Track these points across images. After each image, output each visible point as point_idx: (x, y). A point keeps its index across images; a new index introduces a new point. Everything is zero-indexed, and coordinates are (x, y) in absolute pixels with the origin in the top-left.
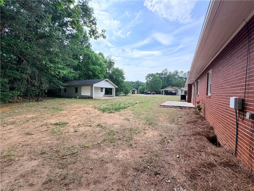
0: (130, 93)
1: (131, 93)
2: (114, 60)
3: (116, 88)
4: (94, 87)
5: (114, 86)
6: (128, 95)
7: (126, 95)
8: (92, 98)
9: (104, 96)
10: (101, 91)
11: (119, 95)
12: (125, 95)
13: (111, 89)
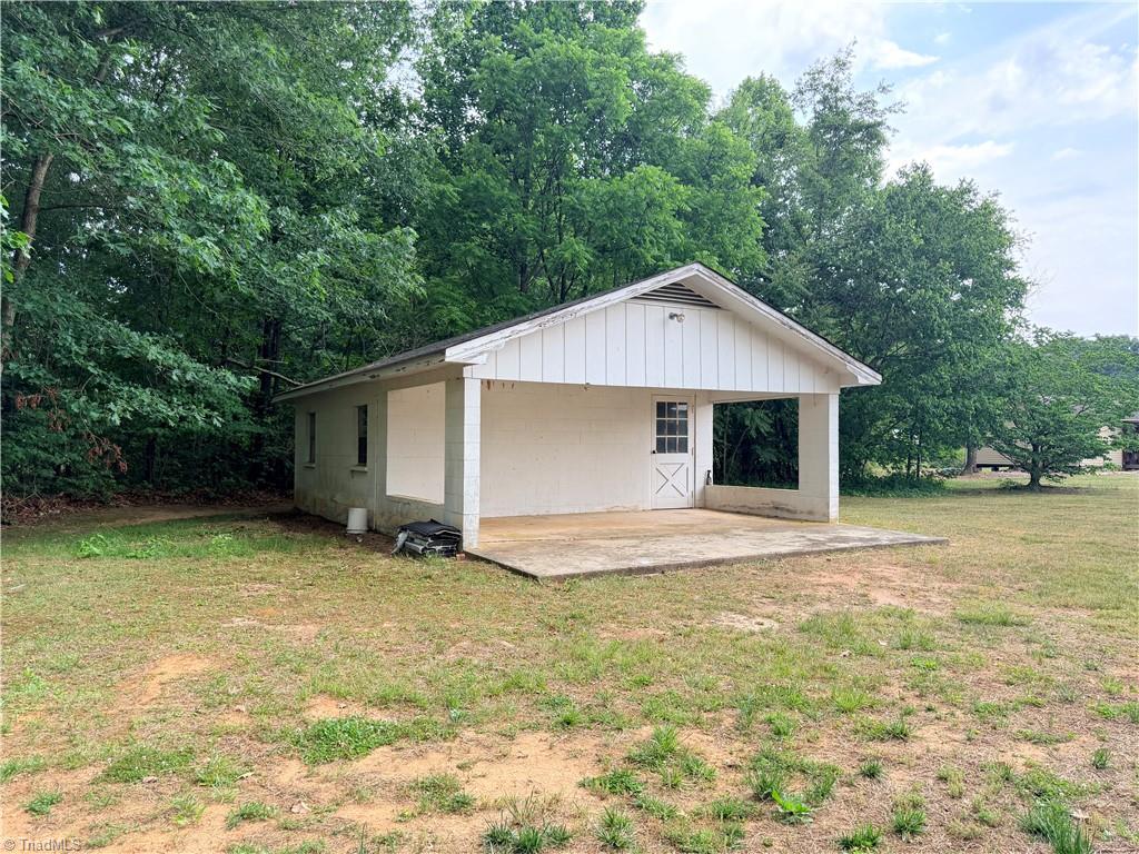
0: (1098, 461)
1: (1116, 456)
2: (882, 102)
3: (846, 395)
4: (487, 384)
5: (826, 370)
6: (1069, 481)
7: (1043, 481)
8: (450, 540)
9: (704, 505)
10: (661, 447)
11: (951, 483)
12: (1023, 478)
13: (782, 412)
